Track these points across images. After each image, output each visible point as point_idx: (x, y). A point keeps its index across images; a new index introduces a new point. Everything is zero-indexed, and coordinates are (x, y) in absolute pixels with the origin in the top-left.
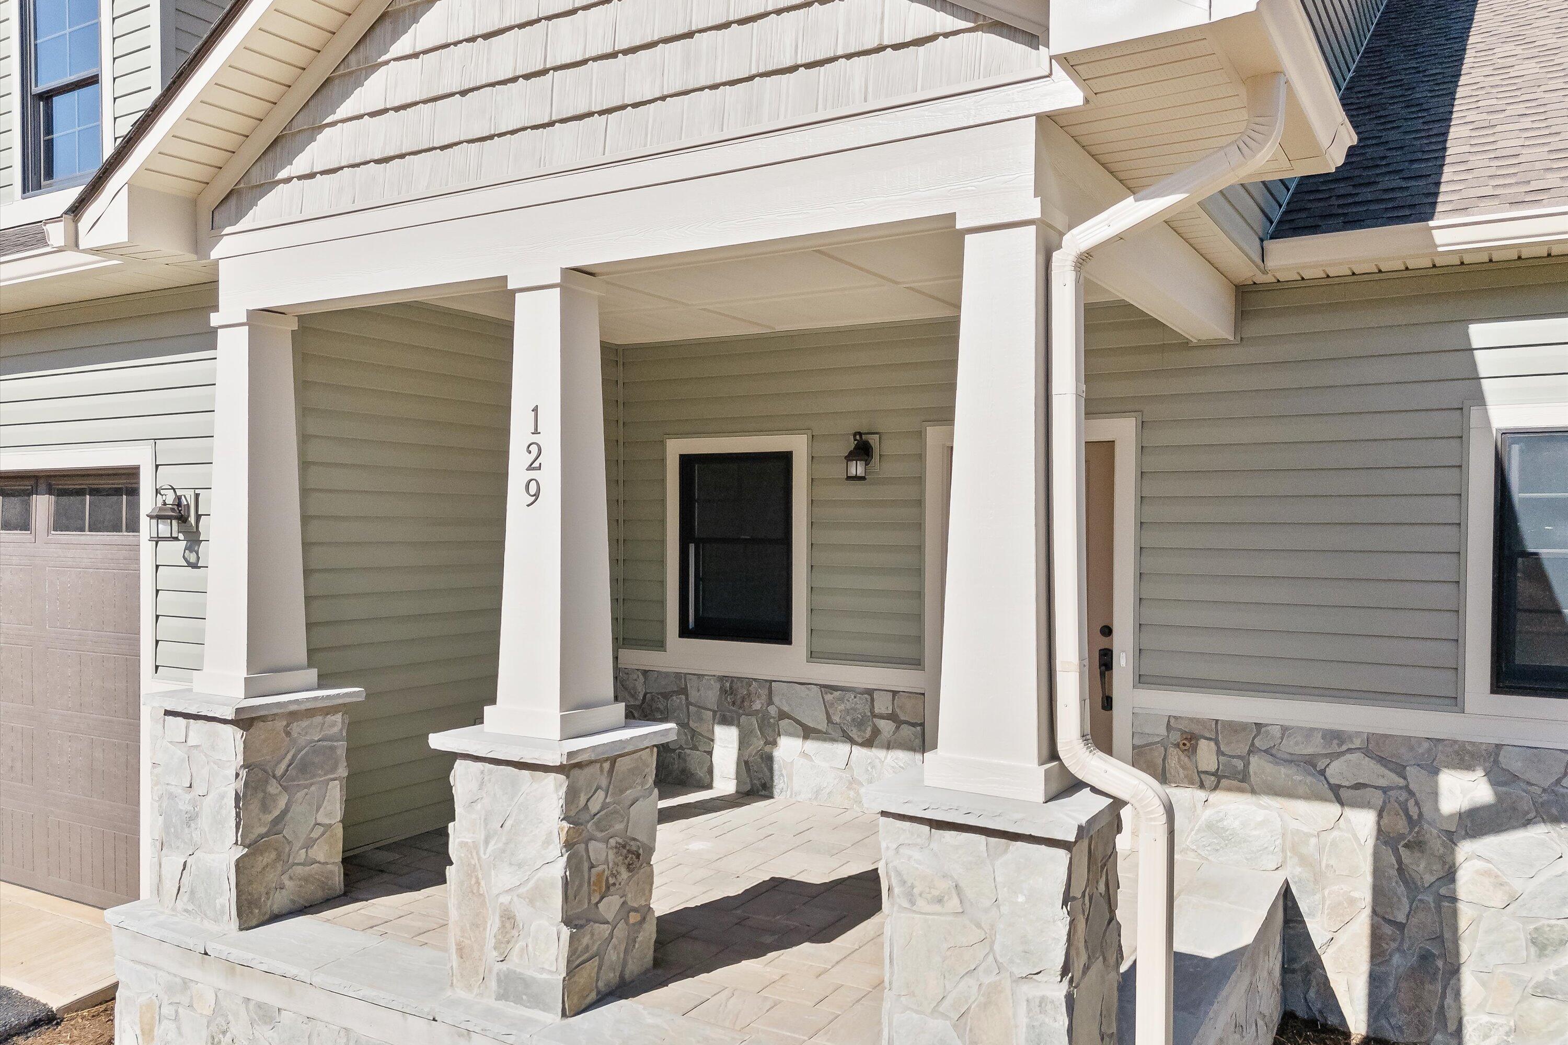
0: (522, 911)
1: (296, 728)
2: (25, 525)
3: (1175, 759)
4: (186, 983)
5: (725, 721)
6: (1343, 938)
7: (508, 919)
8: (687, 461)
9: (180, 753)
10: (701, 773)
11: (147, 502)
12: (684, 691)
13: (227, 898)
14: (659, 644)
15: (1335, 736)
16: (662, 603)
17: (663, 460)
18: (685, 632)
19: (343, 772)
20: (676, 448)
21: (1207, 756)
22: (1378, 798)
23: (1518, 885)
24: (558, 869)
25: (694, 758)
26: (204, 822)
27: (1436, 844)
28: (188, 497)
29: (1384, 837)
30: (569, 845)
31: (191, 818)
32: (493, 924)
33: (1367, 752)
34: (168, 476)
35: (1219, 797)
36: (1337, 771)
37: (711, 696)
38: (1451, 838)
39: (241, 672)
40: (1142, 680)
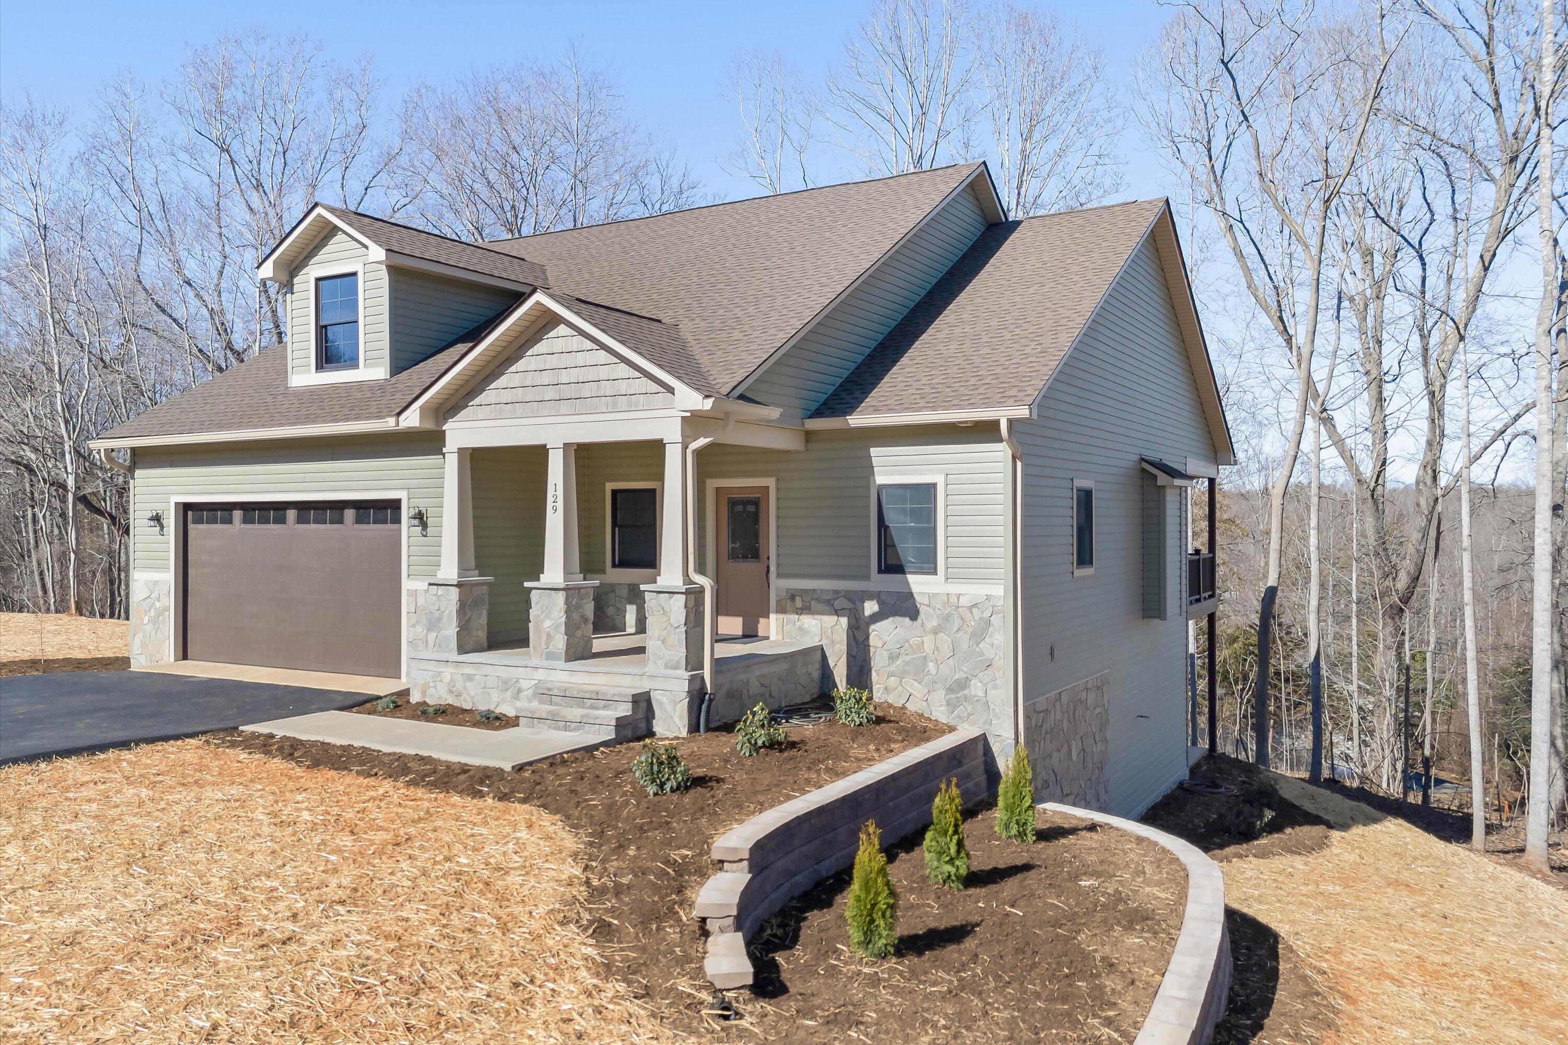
0: (552, 633)
1: (474, 589)
2: (341, 521)
3: (789, 604)
4: (440, 673)
5: (631, 603)
6: (839, 664)
7: (548, 635)
8: (615, 493)
9: (434, 598)
10: (621, 626)
11: (405, 513)
12: (614, 591)
13: (454, 644)
14: (603, 571)
15: (836, 592)
16: (604, 553)
17: (604, 492)
18: (614, 566)
19: (487, 606)
20: (610, 486)
21: (798, 603)
22: (847, 612)
23: (886, 638)
24: (563, 619)
25: (618, 619)
26: (444, 620)
27: (863, 626)
28: (424, 511)
29: (850, 627)
30: (566, 612)
31: (439, 619)
32: (544, 637)
33: (845, 597)
34: (415, 502)
35: (802, 617)
36: (837, 604)
37: (625, 592)
38: (868, 625)
39: (456, 571)
40: (779, 576)
